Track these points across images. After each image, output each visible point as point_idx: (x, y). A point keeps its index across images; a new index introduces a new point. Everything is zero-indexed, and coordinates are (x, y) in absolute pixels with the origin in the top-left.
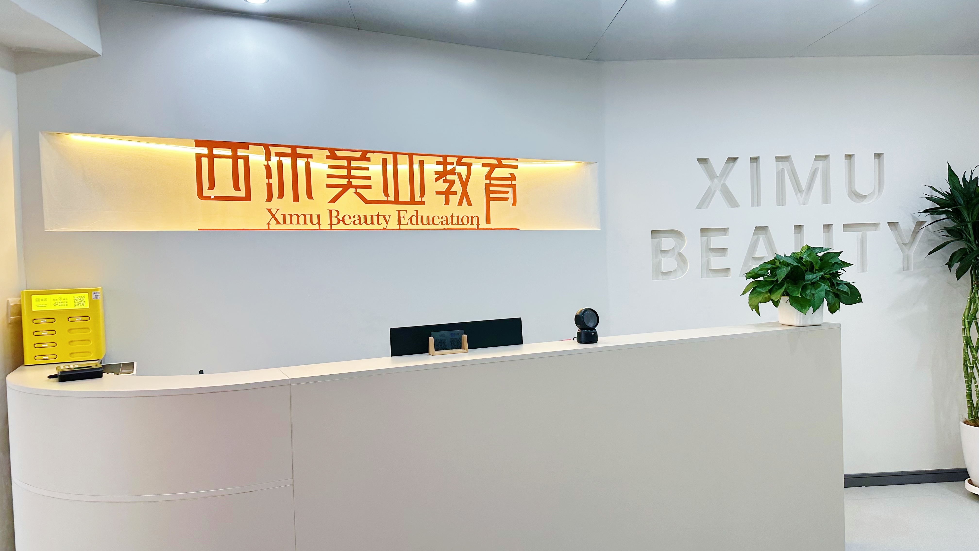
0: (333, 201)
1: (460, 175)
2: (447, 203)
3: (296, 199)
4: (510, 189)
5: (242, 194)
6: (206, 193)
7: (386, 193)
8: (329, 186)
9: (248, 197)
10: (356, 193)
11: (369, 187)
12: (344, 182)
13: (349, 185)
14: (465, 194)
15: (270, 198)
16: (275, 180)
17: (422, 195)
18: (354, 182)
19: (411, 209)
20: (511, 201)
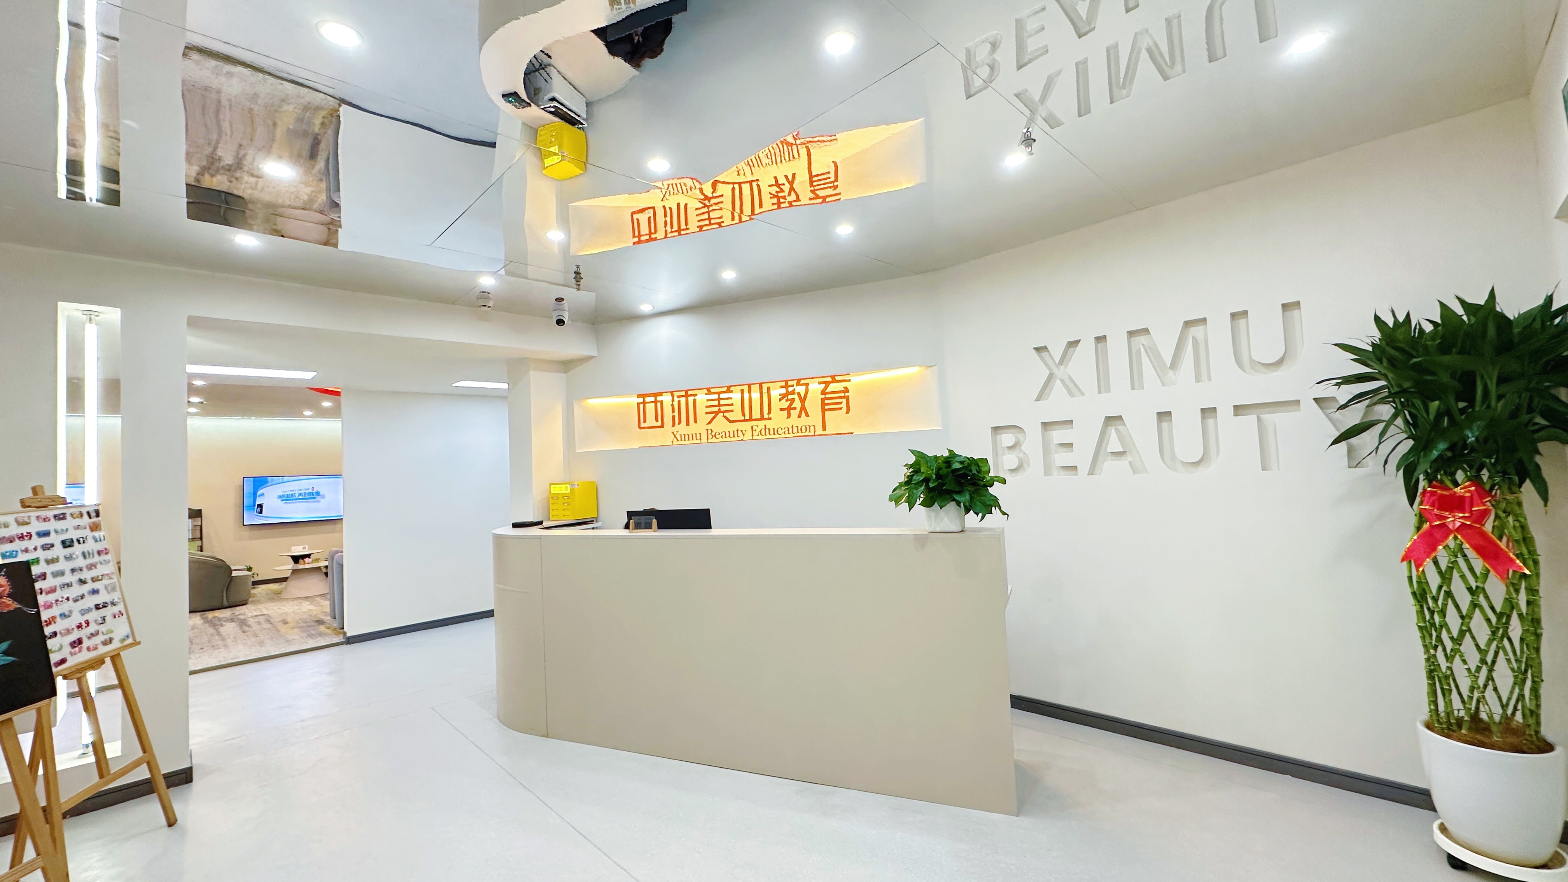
0: (709, 423)
1: (799, 394)
2: (789, 416)
3: (688, 424)
4: (844, 400)
5: (659, 424)
6: (643, 425)
7: (744, 415)
8: (707, 413)
9: (662, 426)
10: (725, 417)
11: (732, 411)
12: (716, 409)
13: (720, 411)
14: (803, 408)
15: (674, 425)
16: (676, 414)
17: (769, 413)
18: (723, 409)
19: (761, 424)
20: (845, 409)
